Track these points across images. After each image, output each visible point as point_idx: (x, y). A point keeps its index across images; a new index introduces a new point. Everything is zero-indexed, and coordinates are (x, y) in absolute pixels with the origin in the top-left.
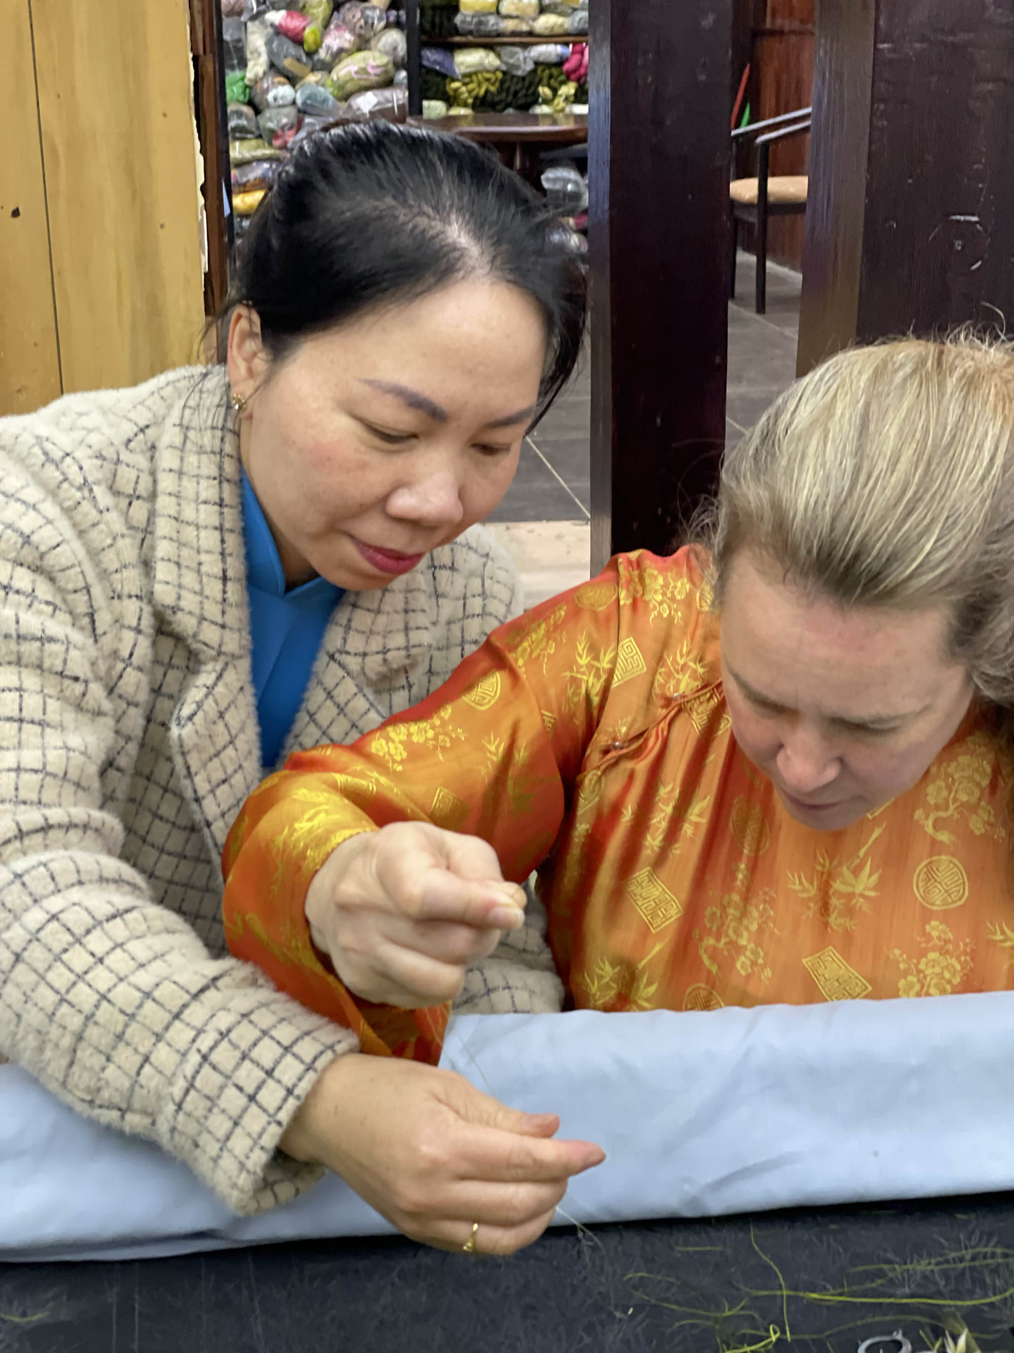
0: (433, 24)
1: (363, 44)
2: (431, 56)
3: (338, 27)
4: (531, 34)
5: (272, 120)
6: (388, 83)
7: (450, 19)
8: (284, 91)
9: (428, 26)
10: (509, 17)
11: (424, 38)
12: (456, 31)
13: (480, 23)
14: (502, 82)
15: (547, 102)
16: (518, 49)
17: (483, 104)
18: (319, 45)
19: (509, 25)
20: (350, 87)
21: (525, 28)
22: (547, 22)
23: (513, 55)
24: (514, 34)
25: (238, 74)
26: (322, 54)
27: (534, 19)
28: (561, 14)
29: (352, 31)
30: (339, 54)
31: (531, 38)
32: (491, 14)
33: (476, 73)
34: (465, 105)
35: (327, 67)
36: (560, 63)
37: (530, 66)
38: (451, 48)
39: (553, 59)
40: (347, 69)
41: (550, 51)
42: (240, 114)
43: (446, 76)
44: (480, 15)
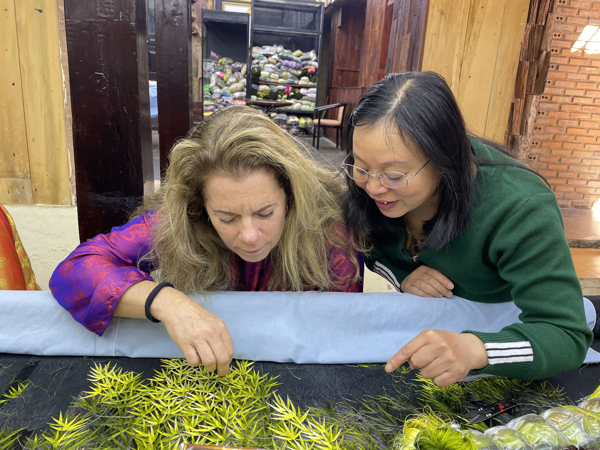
0: (254, 78)
1: (237, 81)
2: (254, 86)
3: (232, 77)
4: (277, 83)
5: (215, 96)
6: (243, 90)
7: (259, 78)
8: (218, 90)
9: (253, 79)
10: (272, 78)
11: (252, 81)
12: (260, 80)
13: (265, 79)
14: (270, 93)
15: (280, 99)
16: (274, 86)
17: (265, 98)
18: (227, 80)
19: (272, 80)
20: (234, 90)
21: (276, 81)
22: (281, 80)
23: (273, 87)
24: (273, 82)
25: (208, 85)
26: (228, 83)
27: (278, 80)
28: (285, 79)
29: (235, 78)
30: (232, 83)
31: (277, 84)
32: (267, 77)
33: (264, 90)
34: (261, 97)
35: (229, 86)
36: (283, 90)
37: (276, 90)
38: (259, 84)
39: (282, 89)
40: (233, 87)
41: (281, 87)
42: (207, 94)
43: (257, 91)
44: (265, 77)
